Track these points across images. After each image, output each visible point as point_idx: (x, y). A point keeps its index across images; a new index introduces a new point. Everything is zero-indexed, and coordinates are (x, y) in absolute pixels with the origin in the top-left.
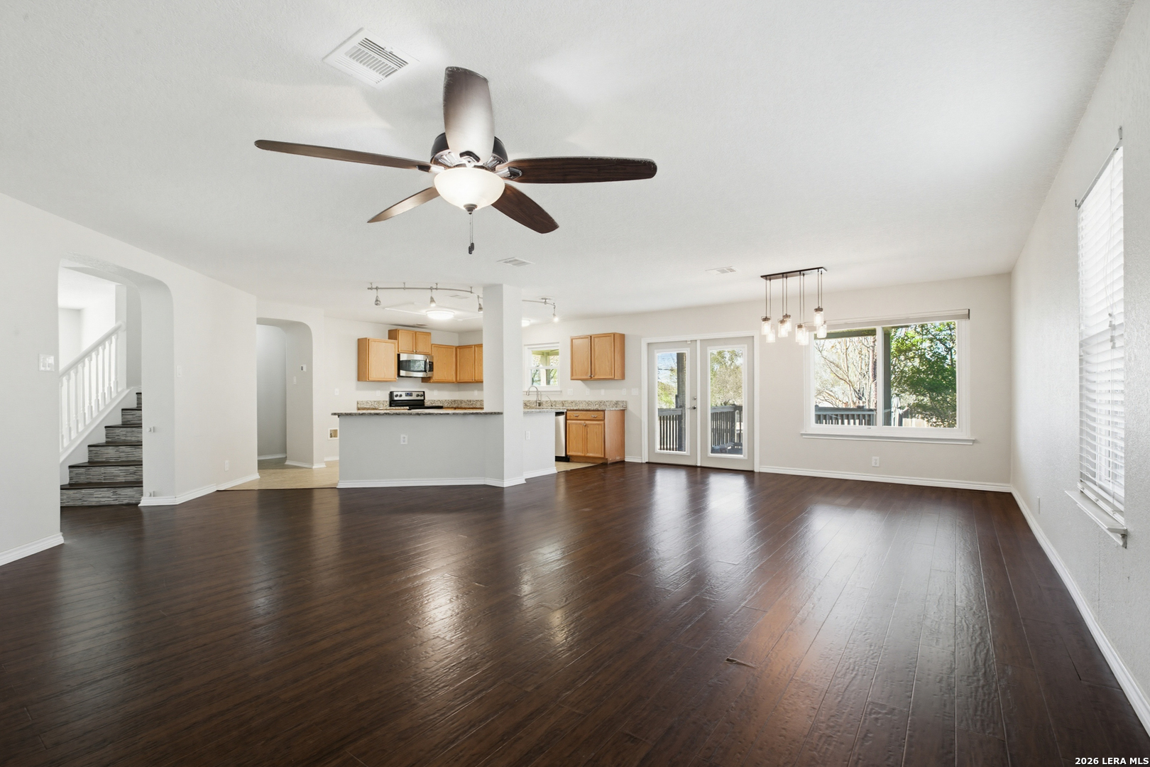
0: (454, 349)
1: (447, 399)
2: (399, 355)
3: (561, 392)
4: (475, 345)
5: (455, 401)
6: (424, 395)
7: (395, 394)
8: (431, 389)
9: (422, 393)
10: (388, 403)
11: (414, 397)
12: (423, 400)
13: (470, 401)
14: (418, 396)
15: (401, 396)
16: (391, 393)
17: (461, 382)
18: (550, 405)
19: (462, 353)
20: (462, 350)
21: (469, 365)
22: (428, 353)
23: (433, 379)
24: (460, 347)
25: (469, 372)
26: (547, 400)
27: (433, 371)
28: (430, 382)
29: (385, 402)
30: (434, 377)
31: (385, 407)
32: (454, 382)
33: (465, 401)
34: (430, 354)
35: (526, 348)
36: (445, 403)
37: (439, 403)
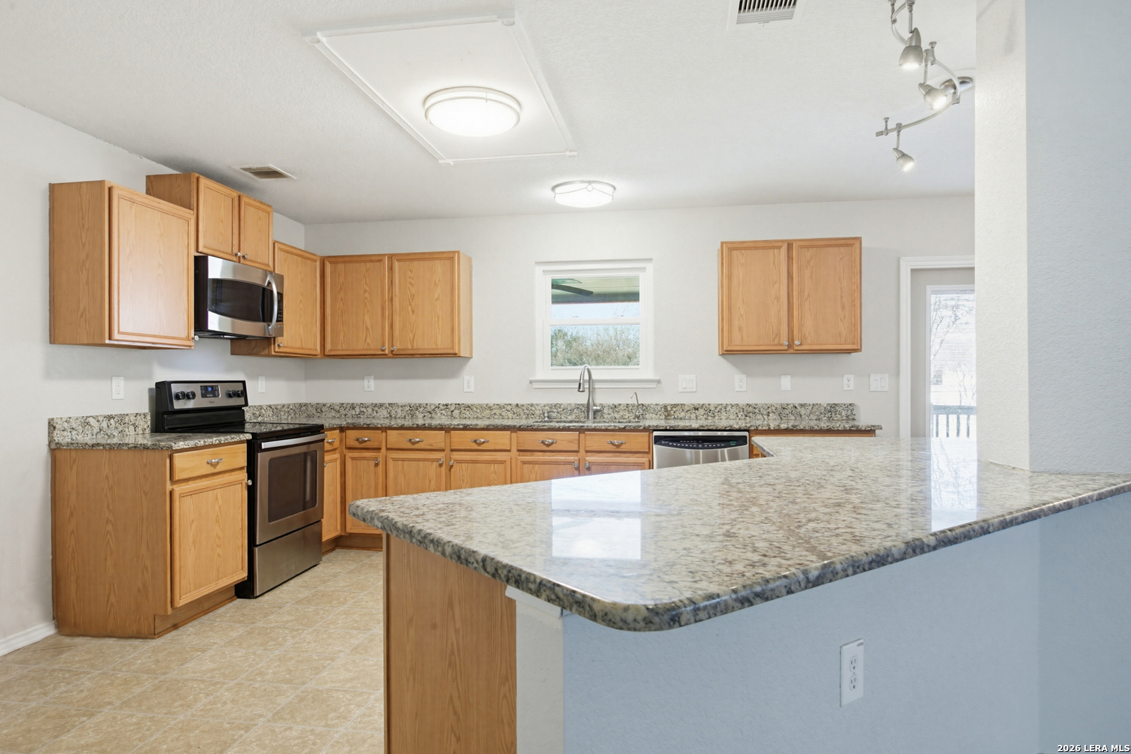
0: (318, 263)
1: (285, 402)
3: (659, 382)
4: (391, 257)
5: (301, 406)
6: (243, 394)
7: (175, 389)
8: (270, 376)
9: (239, 388)
10: (147, 419)
11: (221, 401)
12: (239, 410)
13: (353, 407)
14: (231, 395)
15: (192, 395)
16: (162, 390)
17: (334, 356)
18: (627, 417)
19: (339, 275)
20: (341, 267)
21: (368, 311)
22: (266, 265)
23: (276, 344)
24: (335, 260)
25: (370, 329)
26: (616, 403)
27: (282, 321)
28: (266, 352)
29: (143, 416)
30: (279, 340)
31: (141, 432)
32: (316, 355)
33: (331, 408)
34: (272, 270)
35: (539, 270)
36: (282, 414)
37: (270, 415)
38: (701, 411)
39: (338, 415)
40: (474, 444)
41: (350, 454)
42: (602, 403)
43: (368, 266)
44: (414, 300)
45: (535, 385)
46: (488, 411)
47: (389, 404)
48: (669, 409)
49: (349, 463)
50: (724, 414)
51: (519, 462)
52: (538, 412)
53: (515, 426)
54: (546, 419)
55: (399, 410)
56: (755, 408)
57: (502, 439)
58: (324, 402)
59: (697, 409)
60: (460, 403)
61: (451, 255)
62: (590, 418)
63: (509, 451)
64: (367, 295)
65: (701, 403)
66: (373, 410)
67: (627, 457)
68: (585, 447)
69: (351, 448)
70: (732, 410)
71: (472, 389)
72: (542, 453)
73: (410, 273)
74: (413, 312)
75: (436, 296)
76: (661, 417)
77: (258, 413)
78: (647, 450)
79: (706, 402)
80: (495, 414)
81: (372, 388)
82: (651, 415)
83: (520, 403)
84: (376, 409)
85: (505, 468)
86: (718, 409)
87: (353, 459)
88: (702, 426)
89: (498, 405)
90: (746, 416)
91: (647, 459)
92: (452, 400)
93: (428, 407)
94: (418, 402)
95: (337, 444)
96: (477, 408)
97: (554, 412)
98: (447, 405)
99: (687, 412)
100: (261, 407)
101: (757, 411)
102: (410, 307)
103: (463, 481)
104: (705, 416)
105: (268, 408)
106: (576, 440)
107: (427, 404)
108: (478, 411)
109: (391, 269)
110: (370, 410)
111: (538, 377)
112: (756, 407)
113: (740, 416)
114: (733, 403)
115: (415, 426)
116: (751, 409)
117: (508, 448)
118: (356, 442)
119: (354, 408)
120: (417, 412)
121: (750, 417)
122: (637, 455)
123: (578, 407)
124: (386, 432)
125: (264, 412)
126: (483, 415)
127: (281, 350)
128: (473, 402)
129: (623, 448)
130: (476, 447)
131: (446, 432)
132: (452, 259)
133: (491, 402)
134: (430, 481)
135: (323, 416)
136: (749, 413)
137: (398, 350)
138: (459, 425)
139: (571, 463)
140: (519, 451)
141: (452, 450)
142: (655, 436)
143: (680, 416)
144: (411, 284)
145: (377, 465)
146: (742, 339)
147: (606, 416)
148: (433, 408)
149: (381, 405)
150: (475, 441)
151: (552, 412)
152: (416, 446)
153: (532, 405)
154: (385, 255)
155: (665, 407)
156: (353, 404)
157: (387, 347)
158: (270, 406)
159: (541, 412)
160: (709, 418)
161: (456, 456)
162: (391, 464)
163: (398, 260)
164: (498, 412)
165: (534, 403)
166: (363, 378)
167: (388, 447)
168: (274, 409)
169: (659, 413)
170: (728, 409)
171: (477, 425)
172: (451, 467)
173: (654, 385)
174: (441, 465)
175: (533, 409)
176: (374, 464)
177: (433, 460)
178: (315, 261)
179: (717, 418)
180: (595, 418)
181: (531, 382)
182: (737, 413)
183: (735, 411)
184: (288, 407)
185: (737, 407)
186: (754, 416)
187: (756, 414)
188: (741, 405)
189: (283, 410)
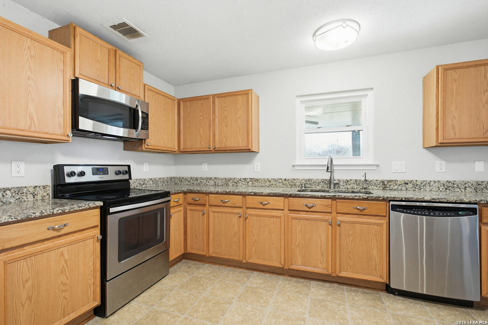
0: (176, 102)
1: (162, 176)
2: (75, 83)
3: (378, 166)
4: (214, 96)
5: (171, 178)
6: (129, 172)
7: (67, 170)
8: (140, 163)
9: (126, 168)
10: (50, 190)
11: (111, 176)
12: (127, 181)
14: (118, 173)
15: (82, 174)
16: (58, 170)
17: (185, 152)
18: (355, 188)
19: (187, 108)
20: (188, 103)
21: (202, 127)
22: (138, 96)
23: (146, 144)
24: (185, 100)
25: (203, 137)
26: (348, 179)
27: (148, 130)
28: (140, 149)
29: (42, 188)
30: (148, 141)
31: (41, 198)
32: (175, 151)
33: (186, 179)
34: (143, 100)
35: (298, 100)
36: (159, 183)
37: (151, 184)
38: (410, 185)
39: (189, 183)
40: (260, 204)
41: (189, 207)
42: (339, 179)
43: (202, 102)
44: (226, 119)
45: (296, 168)
46: (268, 183)
47: (215, 178)
48: (386, 183)
49: (189, 211)
50: (428, 187)
51: (290, 219)
52: (298, 184)
53: (287, 194)
54: (303, 188)
55: (220, 182)
56: (453, 184)
57: (279, 202)
58: (183, 176)
59: (406, 184)
60: (253, 178)
61: (247, 92)
62: (332, 188)
63: (283, 210)
64: (201, 118)
65: (410, 179)
66: (207, 181)
67: (368, 219)
68: (336, 210)
69: (190, 204)
70: (434, 185)
71: (259, 170)
72: (306, 213)
73: (224, 104)
74: (226, 126)
75: (238, 116)
76: (380, 188)
77: (142, 183)
78: (385, 215)
79: (414, 179)
80: (272, 184)
81: (206, 170)
82: (372, 187)
83: (287, 178)
84: (208, 180)
85: (281, 222)
86: (423, 184)
87: (191, 210)
88: (434, 199)
89: (274, 179)
90: (447, 189)
91: (385, 221)
92: (248, 176)
93: (235, 180)
94: (230, 177)
95: (181, 202)
96: (262, 181)
97: (308, 184)
98: (245, 179)
99: (399, 185)
100: (145, 180)
102: (224, 124)
103: (254, 227)
104: (413, 189)
105: (150, 180)
106: (330, 205)
107: (234, 178)
108: (263, 182)
109: (214, 103)
110: (205, 181)
111: (298, 163)
112: (455, 183)
113: (441, 189)
114: (435, 180)
115: (225, 192)
116: (450, 184)
117: (283, 209)
118: (192, 200)
119: (197, 180)
120: (229, 183)
121: (449, 190)
122: (376, 217)
123: (323, 181)
124: (209, 195)
125: (147, 182)
126: (265, 185)
127: (149, 147)
128: (259, 178)
129: (365, 212)
130: (261, 206)
131: (243, 197)
132: (248, 94)
133: (270, 178)
134: (234, 226)
135: (182, 184)
136: (448, 187)
137: (218, 148)
138: (251, 192)
139: (326, 221)
140: (289, 210)
141: (247, 208)
142: (392, 205)
143: (394, 188)
144: (225, 110)
145: (203, 215)
146: (455, 134)
147: (341, 187)
148: (238, 180)
149: (211, 179)
150: (261, 203)
151: (307, 184)
152: (225, 204)
153: (294, 180)
154: (211, 95)
155: (383, 182)
156: (197, 178)
157: (211, 146)
158: (151, 179)
159: (300, 184)
160: (417, 189)
161: (250, 211)
162: (211, 214)
163: (218, 97)
164: (274, 183)
165: (295, 178)
166: (202, 164)
167: (210, 204)
168: (154, 181)
169: (379, 186)
170: (431, 184)
171: (262, 193)
172: (246, 218)
173: (375, 168)
174: (240, 217)
175: (295, 182)
176: (202, 214)
177: (235, 214)
178: (175, 100)
179: (422, 190)
180: (334, 188)
181: (293, 166)
182: (438, 187)
183: (437, 187)
184: (163, 179)
185: (439, 183)
186: (453, 189)
187: (455, 188)
188: (442, 182)
189: (160, 180)
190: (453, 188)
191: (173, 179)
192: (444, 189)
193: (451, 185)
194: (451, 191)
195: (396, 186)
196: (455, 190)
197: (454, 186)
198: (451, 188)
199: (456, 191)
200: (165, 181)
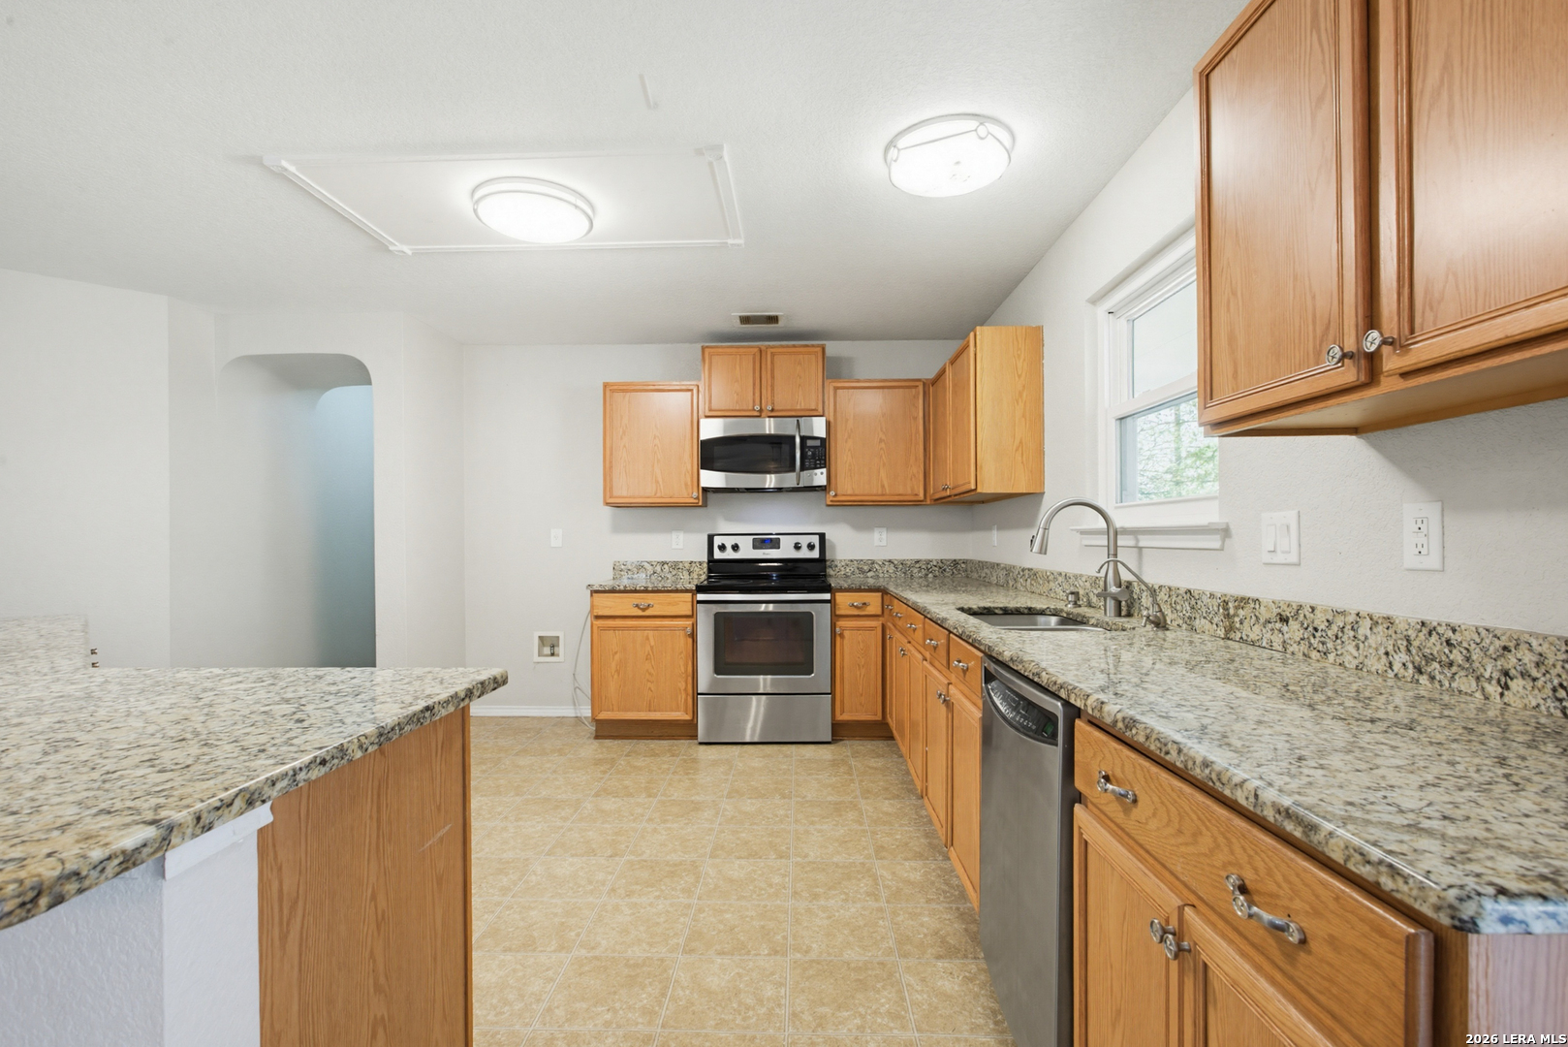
3: (1225, 532)
5: (955, 563)
16: (710, 541)
36: (916, 570)
37: (891, 571)
38: (1294, 630)
45: (1085, 540)
48: (1232, 611)
50: (1352, 648)
56: (1448, 642)
59: (1284, 620)
65: (1295, 600)
70: (1372, 640)
76: (1217, 632)
79: (1307, 600)
86: (1335, 628)
90: (1420, 671)
99: (1264, 625)
101: (1457, 656)
104: (1304, 647)
112: (1455, 638)
113: (1397, 667)
114: (1377, 613)
116: (1434, 645)
121: (1432, 678)
127: (843, 499)
136: (1427, 659)
143: (1251, 635)
151: (1093, 594)
155: (1226, 604)
158: (890, 561)
159: (1083, 591)
160: (1314, 655)
169: (1216, 621)
170: (1361, 633)
173: (1215, 544)
179: (1331, 657)
182: (1387, 654)
183: (1382, 651)
184: (928, 562)
185: (1391, 631)
186: (1449, 675)
187: (1454, 669)
188: (1402, 627)
189: (918, 565)
190: (1446, 671)
191: (963, 565)
192: (1411, 670)
193: (1438, 647)
194: (1437, 685)
195: (1256, 626)
196: (1454, 685)
197: (1452, 657)
198: (1436, 665)
199: (1460, 692)
200: (934, 568)
